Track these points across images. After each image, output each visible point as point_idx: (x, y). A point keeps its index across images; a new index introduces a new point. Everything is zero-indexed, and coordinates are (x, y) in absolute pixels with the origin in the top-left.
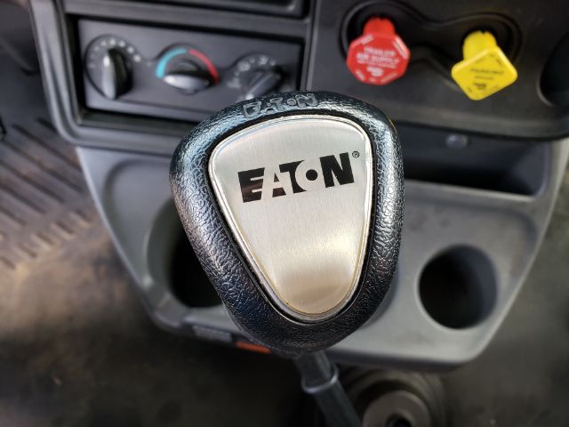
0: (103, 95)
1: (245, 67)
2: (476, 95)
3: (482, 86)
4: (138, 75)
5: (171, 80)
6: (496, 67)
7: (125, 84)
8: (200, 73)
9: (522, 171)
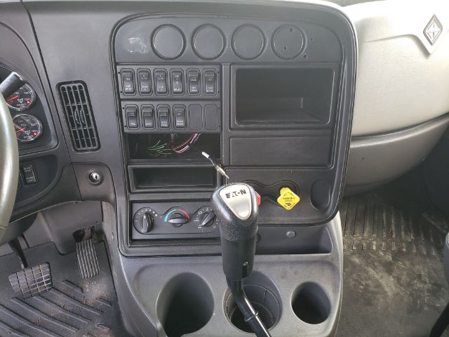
0: (141, 233)
1: (200, 213)
2: (288, 208)
3: (289, 205)
4: (156, 222)
5: (172, 221)
6: (291, 196)
7: (151, 227)
8: (182, 217)
9: (323, 244)
